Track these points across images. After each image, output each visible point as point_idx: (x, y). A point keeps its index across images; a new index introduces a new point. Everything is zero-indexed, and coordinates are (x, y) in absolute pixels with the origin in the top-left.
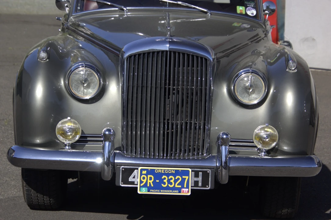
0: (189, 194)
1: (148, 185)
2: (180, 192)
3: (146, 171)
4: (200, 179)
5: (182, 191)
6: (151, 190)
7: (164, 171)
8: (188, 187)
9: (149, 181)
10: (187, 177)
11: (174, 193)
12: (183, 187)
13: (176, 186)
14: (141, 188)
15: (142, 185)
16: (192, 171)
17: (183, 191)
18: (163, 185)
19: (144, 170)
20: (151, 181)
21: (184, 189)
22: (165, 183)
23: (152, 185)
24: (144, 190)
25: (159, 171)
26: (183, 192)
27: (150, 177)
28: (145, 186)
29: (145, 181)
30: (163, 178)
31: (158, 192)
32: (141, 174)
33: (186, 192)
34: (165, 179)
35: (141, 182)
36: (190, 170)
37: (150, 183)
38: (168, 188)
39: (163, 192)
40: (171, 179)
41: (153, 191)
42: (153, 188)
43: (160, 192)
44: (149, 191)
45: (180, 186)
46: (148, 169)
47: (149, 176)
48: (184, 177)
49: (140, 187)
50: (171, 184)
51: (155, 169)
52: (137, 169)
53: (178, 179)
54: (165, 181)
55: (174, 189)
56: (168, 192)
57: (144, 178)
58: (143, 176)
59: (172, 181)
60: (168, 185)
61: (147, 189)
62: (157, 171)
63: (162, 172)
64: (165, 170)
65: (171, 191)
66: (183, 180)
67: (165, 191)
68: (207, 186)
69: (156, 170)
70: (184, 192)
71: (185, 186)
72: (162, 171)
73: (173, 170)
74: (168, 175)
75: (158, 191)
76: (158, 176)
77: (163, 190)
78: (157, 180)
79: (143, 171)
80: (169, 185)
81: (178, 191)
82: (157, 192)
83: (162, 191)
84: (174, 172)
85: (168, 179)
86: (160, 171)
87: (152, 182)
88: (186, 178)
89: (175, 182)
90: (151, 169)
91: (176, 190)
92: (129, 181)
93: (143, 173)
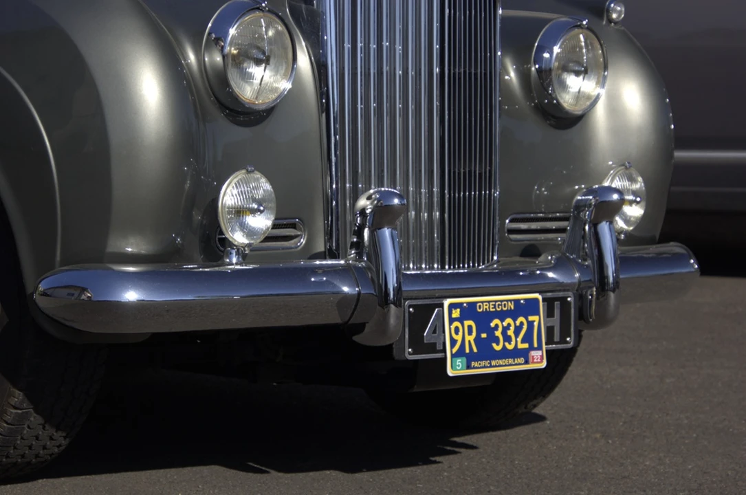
0: (544, 364)
1: (467, 351)
2: (527, 362)
3: (458, 310)
4: (556, 321)
5: (531, 360)
6: (473, 364)
7: (495, 306)
8: (540, 348)
9: (467, 338)
10: (536, 319)
11: (516, 364)
12: (531, 348)
13: (519, 345)
14: (454, 359)
15: (454, 350)
16: (544, 300)
17: (533, 356)
18: (495, 346)
19: (456, 306)
20: (472, 338)
21: (533, 353)
22: (497, 341)
23: (475, 350)
24: (459, 366)
25: (485, 307)
26: (533, 362)
27: (468, 326)
28: (461, 352)
29: (459, 338)
30: (492, 325)
31: (487, 367)
32: (452, 320)
33: (539, 360)
34: (496, 327)
35: (453, 342)
36: (539, 297)
37: (469, 341)
38: (505, 354)
39: (496, 366)
40: (509, 326)
41: (476, 364)
42: (477, 357)
43: (491, 366)
44: (469, 367)
45: (526, 346)
46: (462, 304)
47: (467, 323)
48: (531, 318)
49: (453, 356)
50: (510, 341)
51: (475, 303)
52: (441, 305)
53: (521, 324)
54: (498, 333)
55: (516, 353)
56: (506, 365)
57: (457, 330)
58: (455, 324)
59: (511, 332)
60: (504, 345)
61: (464, 359)
62: (480, 307)
63: (491, 310)
64: (496, 301)
65: (511, 361)
66: (531, 324)
67: (501, 362)
69: (478, 305)
70: (535, 360)
71: (536, 345)
72: (491, 306)
73: (511, 301)
74: (503, 315)
75: (487, 363)
76: (483, 320)
77: (495, 359)
78: (483, 333)
79: (454, 311)
80: (507, 344)
81: (521, 360)
82: (485, 367)
83: (493, 363)
84: (513, 307)
85: (503, 328)
86: (487, 307)
87: (475, 340)
88: (534, 321)
89: (517, 336)
90: (469, 303)
91: (520, 357)
92: (426, 342)
93: (454, 316)
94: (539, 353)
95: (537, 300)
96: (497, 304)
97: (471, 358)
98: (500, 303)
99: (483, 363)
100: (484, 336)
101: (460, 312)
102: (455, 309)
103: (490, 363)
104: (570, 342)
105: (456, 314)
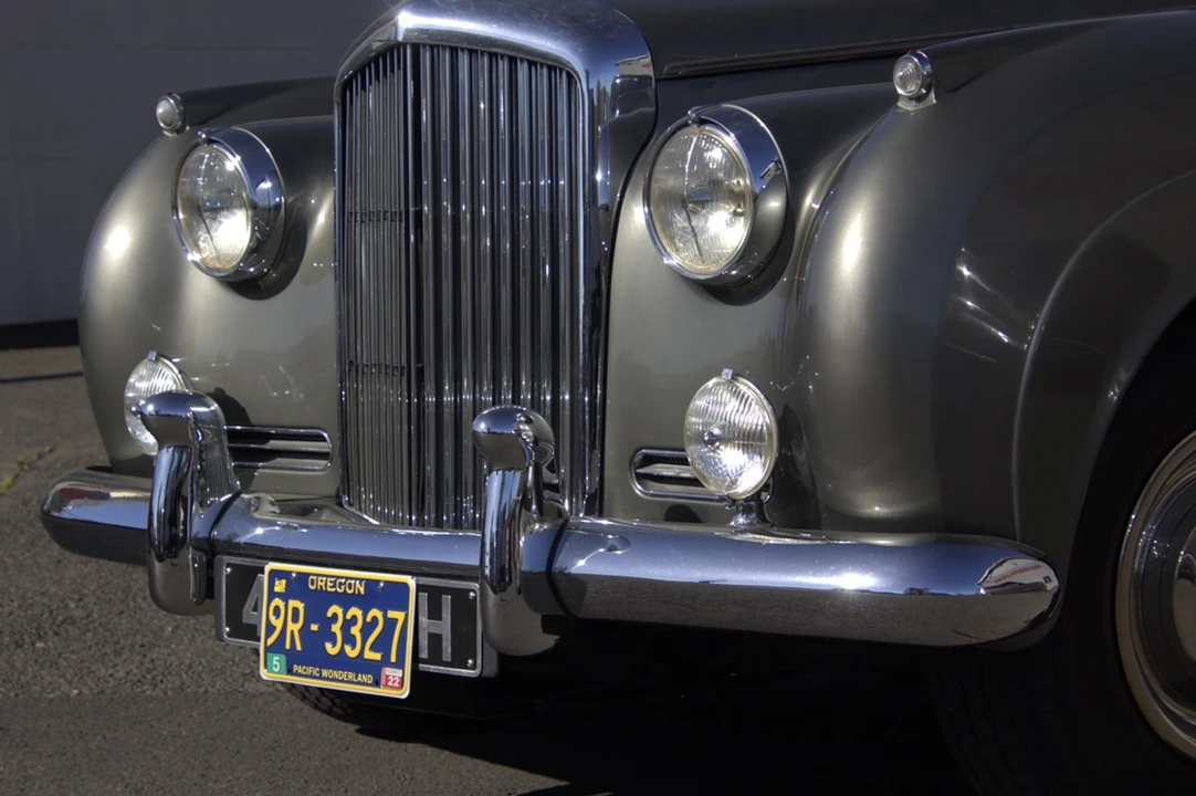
0: (404, 694)
1: (288, 646)
2: (377, 683)
3: (284, 582)
4: (444, 627)
5: (383, 681)
6: (295, 667)
7: (335, 585)
8: (400, 664)
9: (290, 625)
10: (399, 615)
11: (359, 683)
12: (386, 662)
13: (367, 654)
14: (269, 655)
15: (271, 639)
16: (419, 588)
17: (387, 676)
18: (328, 646)
19: (280, 574)
20: (297, 627)
21: (388, 671)
22: (333, 639)
23: (299, 648)
24: (276, 666)
25: (320, 583)
26: (386, 685)
27: (294, 608)
28: (277, 647)
29: (278, 623)
30: (329, 614)
31: (315, 677)
32: (272, 595)
33: (396, 684)
34: (335, 617)
35: (270, 628)
36: (411, 581)
37: (292, 632)
38: (341, 662)
39: (327, 679)
40: (355, 619)
41: (300, 669)
42: (301, 658)
43: (321, 678)
44: (290, 671)
45: (377, 656)
46: (290, 573)
47: (293, 603)
48: (392, 614)
49: (267, 649)
50: (353, 642)
51: (308, 575)
52: (262, 570)
53: (375, 619)
54: (336, 628)
55: (360, 665)
56: (342, 681)
57: (277, 611)
58: (277, 602)
59: (355, 630)
60: (342, 648)
61: (283, 657)
62: (312, 581)
63: (329, 589)
64: (338, 577)
65: (351, 676)
66: (391, 624)
67: (336, 674)
68: (471, 661)
69: (311, 577)
70: (390, 684)
71: (393, 659)
72: (329, 584)
73: (361, 580)
74: (346, 601)
75: (316, 670)
76: (317, 603)
77: (327, 666)
78: (315, 623)
79: (277, 583)
80: (348, 648)
81: (368, 678)
82: (311, 675)
83: (325, 673)
84: (362, 590)
85: (345, 620)
86: (323, 584)
87: (300, 631)
88: (397, 620)
89: (365, 636)
90: (299, 574)
91: (366, 673)
92: (244, 621)
93: (277, 589)
94: (399, 673)
95: (405, 586)
96: (339, 580)
97: (292, 660)
98: (343, 581)
99: (310, 670)
100: (314, 627)
101: (286, 584)
102: (280, 579)
103: (320, 672)
104: (474, 667)
105: (280, 586)
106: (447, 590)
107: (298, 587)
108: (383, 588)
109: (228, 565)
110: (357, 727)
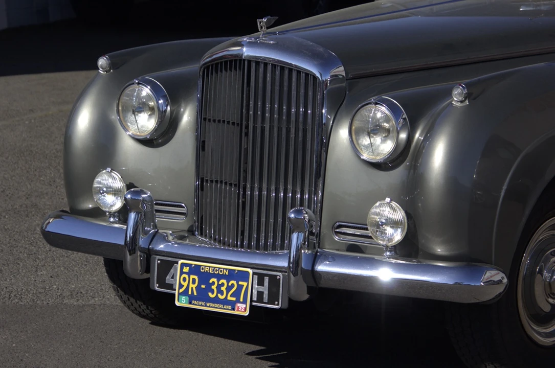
0: (247, 313)
1: (190, 293)
2: (233, 309)
3: (188, 268)
4: (265, 289)
5: (236, 308)
6: (193, 302)
7: (214, 271)
8: (245, 302)
9: (191, 285)
10: (245, 284)
11: (225, 309)
12: (238, 301)
13: (229, 298)
14: (180, 296)
15: (181, 291)
16: (254, 274)
17: (238, 307)
18: (210, 294)
19: (186, 265)
20: (194, 286)
21: (239, 305)
22: (213, 292)
23: (195, 294)
24: (183, 301)
25: (206, 269)
26: (238, 310)
27: (193, 279)
28: (185, 293)
29: (185, 284)
30: (211, 281)
31: (203, 306)
32: (182, 273)
33: (242, 310)
34: (213, 283)
35: (181, 286)
36: (250, 271)
37: (192, 288)
38: (216, 300)
39: (209, 307)
40: (223, 284)
41: (196, 303)
42: (197, 298)
43: (206, 306)
44: (190, 303)
45: (234, 299)
46: (192, 264)
47: (192, 277)
48: (241, 283)
49: (179, 294)
50: (222, 293)
51: (201, 266)
52: (177, 263)
53: (233, 285)
54: (214, 287)
55: (225, 302)
56: (217, 308)
57: (184, 279)
58: (184, 276)
59: (223, 289)
60: (217, 295)
61: (187, 298)
62: (203, 269)
63: (211, 272)
64: (215, 268)
65: (221, 306)
66: (240, 287)
67: (213, 305)
68: (276, 303)
69: (202, 267)
70: (240, 310)
71: (241, 300)
72: (211, 270)
73: (226, 269)
74: (219, 277)
75: (203, 303)
76: (205, 277)
77: (209, 302)
78: (203, 285)
79: (184, 268)
80: (219, 296)
81: (229, 307)
82: (201, 305)
83: (208, 304)
84: (227, 274)
85: (218, 285)
86: (208, 270)
87: (196, 287)
88: (243, 285)
89: (228, 291)
90: (195, 265)
91: (228, 305)
92: (166, 282)
93: (184, 270)
94: (244, 306)
95: (248, 273)
96: (215, 269)
97: (191, 299)
98: (218, 269)
99: (200, 303)
100: (203, 286)
101: (189, 269)
102: (186, 266)
103: (206, 304)
104: (278, 305)
105: (186, 269)
106: (267, 275)
107: (195, 270)
108: (237, 273)
109: (159, 260)
110: (150, 322)
